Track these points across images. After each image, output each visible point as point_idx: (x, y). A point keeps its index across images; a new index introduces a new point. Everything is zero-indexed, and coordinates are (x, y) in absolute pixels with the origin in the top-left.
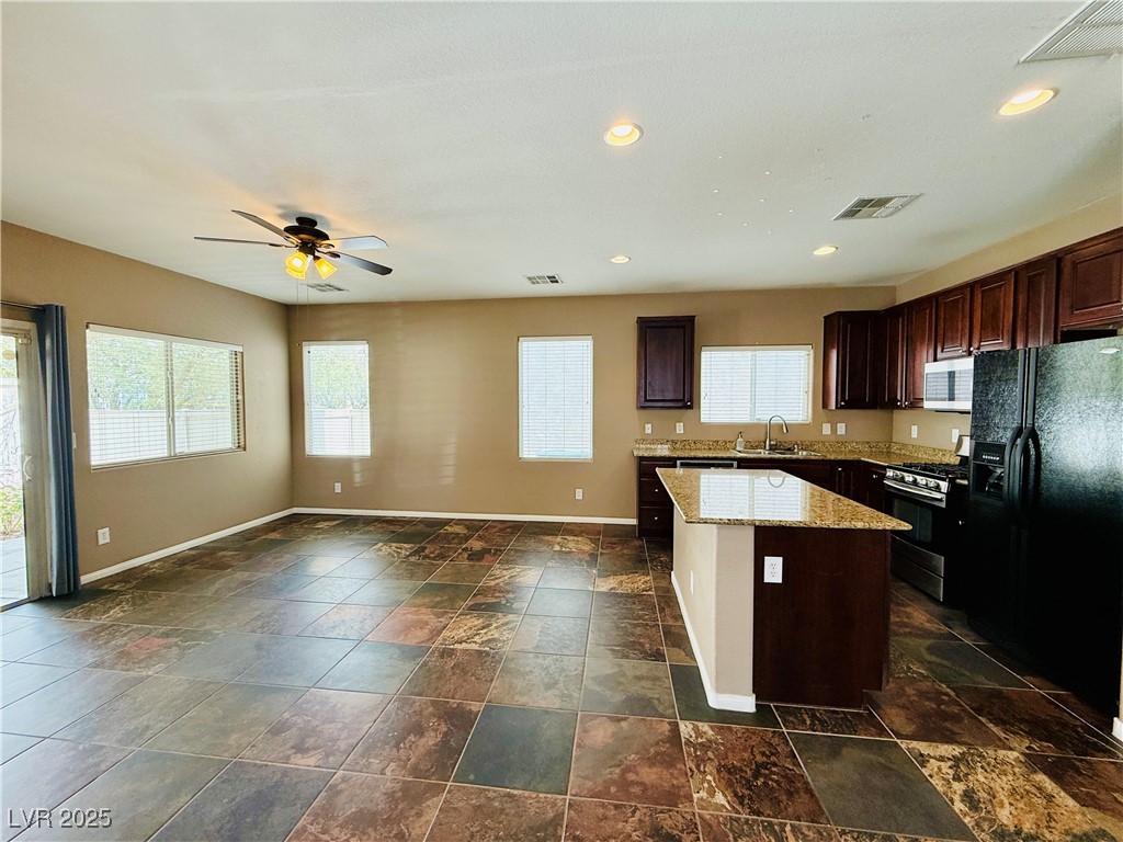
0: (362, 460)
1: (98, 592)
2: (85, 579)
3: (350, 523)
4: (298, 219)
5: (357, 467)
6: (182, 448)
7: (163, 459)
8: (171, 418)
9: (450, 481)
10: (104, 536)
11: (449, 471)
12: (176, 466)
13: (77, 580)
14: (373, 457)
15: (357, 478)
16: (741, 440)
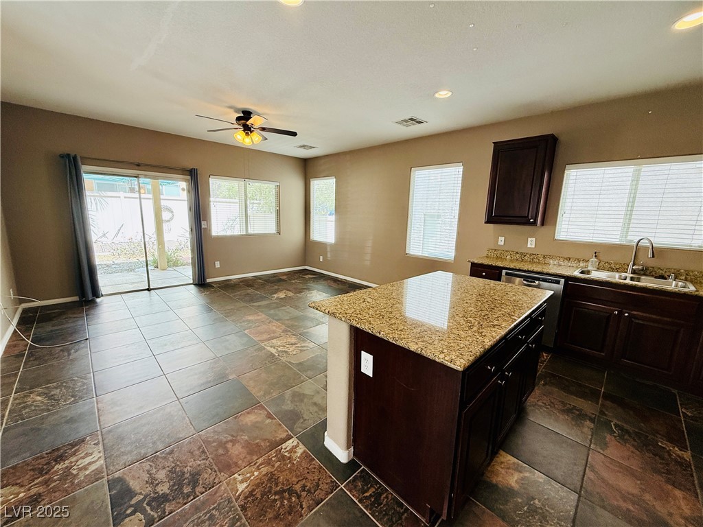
0: (331, 245)
1: (210, 286)
2: (208, 281)
4: (243, 112)
5: (329, 249)
6: (251, 231)
9: (368, 263)
10: (218, 265)
12: (250, 239)
13: (204, 280)
14: (336, 244)
15: (329, 255)
16: (594, 259)
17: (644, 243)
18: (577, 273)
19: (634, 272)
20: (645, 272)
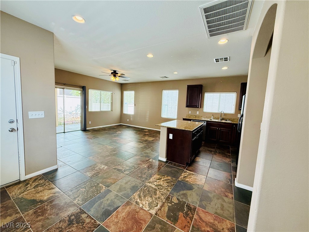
0: (132, 115)
1: (88, 131)
2: (87, 129)
3: (129, 127)
4: (114, 71)
5: (131, 117)
6: (102, 110)
7: (99, 111)
8: (100, 104)
9: (147, 121)
10: (90, 123)
11: (147, 119)
12: (101, 113)
13: (86, 129)
14: (134, 115)
15: (131, 119)
16: (212, 116)
17: (222, 112)
18: (209, 120)
19: (221, 119)
20: (223, 119)
